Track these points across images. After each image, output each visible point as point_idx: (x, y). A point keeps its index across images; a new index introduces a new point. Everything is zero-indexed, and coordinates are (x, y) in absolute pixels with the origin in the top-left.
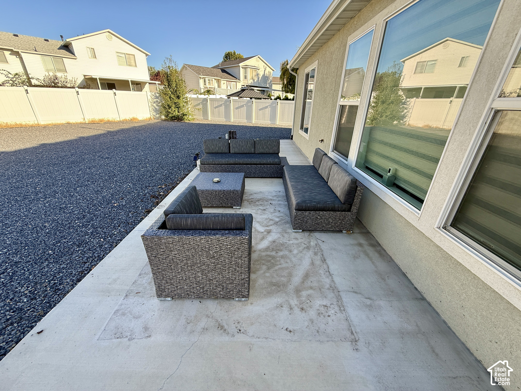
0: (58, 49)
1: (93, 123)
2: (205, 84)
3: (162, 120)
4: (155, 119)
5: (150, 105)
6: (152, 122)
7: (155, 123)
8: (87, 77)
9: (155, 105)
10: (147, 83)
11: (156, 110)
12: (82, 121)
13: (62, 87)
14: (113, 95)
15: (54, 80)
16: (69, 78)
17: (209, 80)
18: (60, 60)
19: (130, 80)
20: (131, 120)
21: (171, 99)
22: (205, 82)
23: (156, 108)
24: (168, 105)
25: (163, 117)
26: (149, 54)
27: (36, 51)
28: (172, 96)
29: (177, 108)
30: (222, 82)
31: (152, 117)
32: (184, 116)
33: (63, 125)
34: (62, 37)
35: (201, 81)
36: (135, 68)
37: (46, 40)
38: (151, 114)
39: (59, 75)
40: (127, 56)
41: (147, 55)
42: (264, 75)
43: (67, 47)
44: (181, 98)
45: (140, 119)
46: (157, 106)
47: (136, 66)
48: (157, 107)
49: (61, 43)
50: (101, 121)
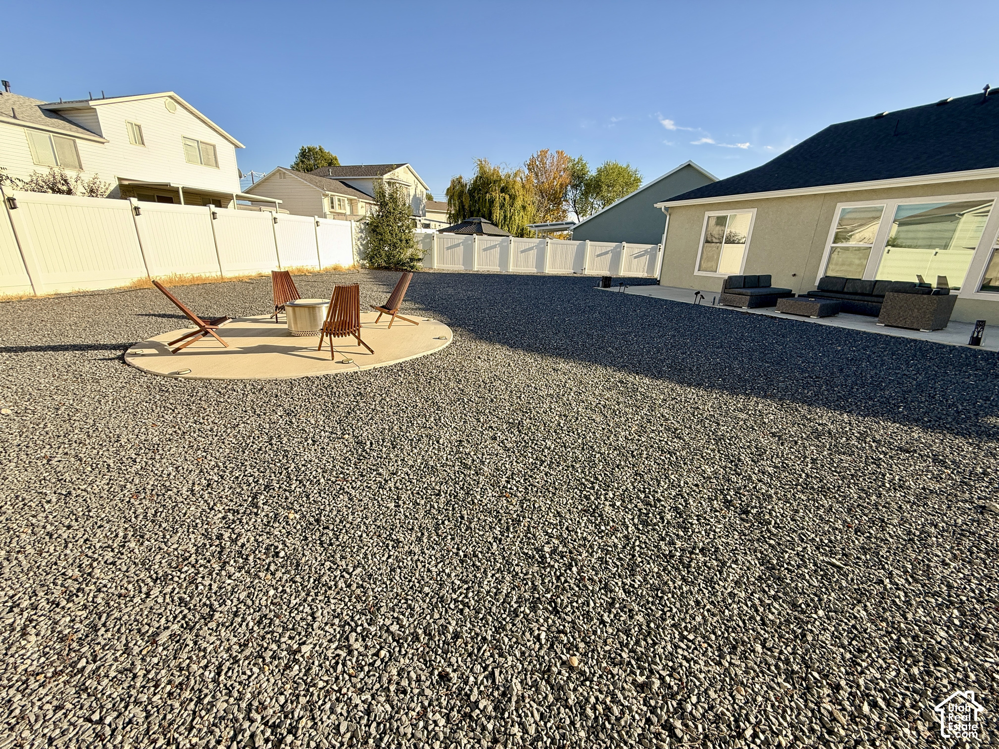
2: (333, 207)
17: (339, 200)
18: (68, 142)
22: (332, 203)
26: (242, 146)
30: (360, 205)
35: (326, 202)
40: (202, 146)
41: (236, 146)
42: (415, 195)
47: (218, 166)
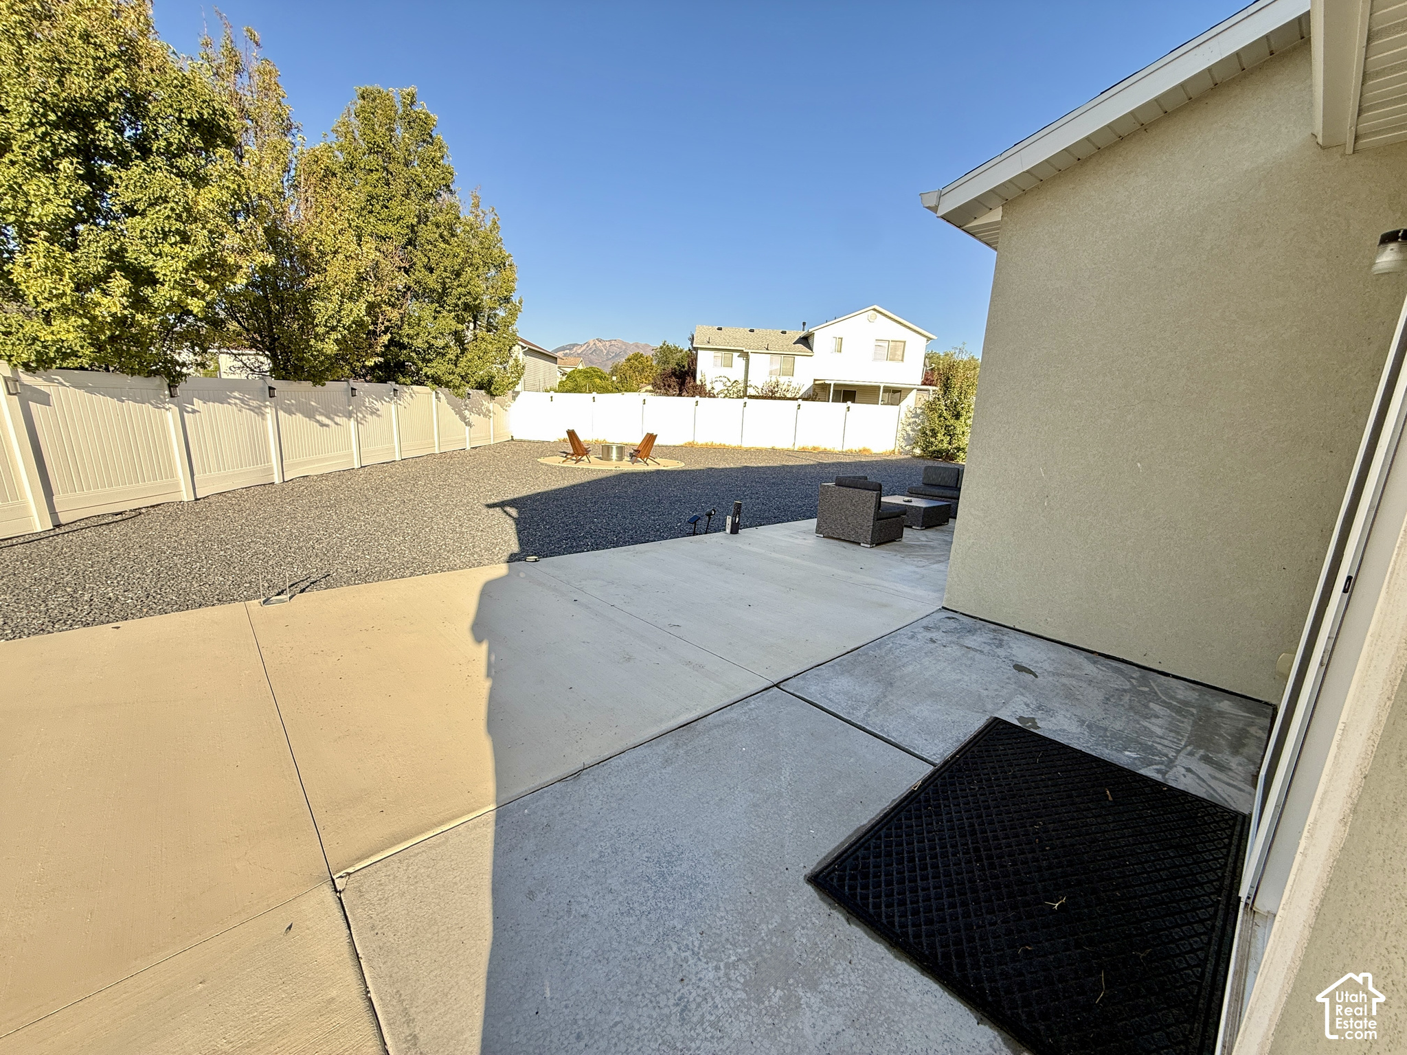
0: (794, 344)
1: (803, 451)
3: (914, 456)
4: (901, 453)
5: (900, 428)
6: (894, 458)
7: (896, 460)
8: (817, 382)
9: (908, 429)
10: (913, 389)
11: (908, 439)
12: (791, 448)
13: (780, 398)
14: (846, 409)
15: (774, 388)
16: (794, 384)
18: (791, 359)
19: (882, 385)
20: (860, 451)
21: (942, 419)
23: (909, 435)
24: (932, 430)
25: (918, 451)
26: (932, 337)
27: (767, 349)
28: (945, 414)
29: (950, 435)
31: (896, 450)
32: (958, 452)
33: (766, 450)
34: (804, 324)
36: (901, 363)
37: (782, 332)
38: (897, 445)
39: (783, 380)
40: (891, 344)
41: (929, 339)
43: (806, 341)
44: (962, 419)
45: (874, 451)
46: (913, 430)
47: (902, 360)
48: (911, 433)
49: (802, 334)
50: (815, 449)
